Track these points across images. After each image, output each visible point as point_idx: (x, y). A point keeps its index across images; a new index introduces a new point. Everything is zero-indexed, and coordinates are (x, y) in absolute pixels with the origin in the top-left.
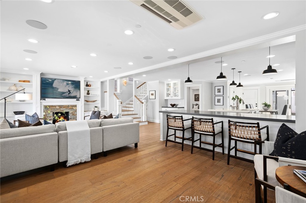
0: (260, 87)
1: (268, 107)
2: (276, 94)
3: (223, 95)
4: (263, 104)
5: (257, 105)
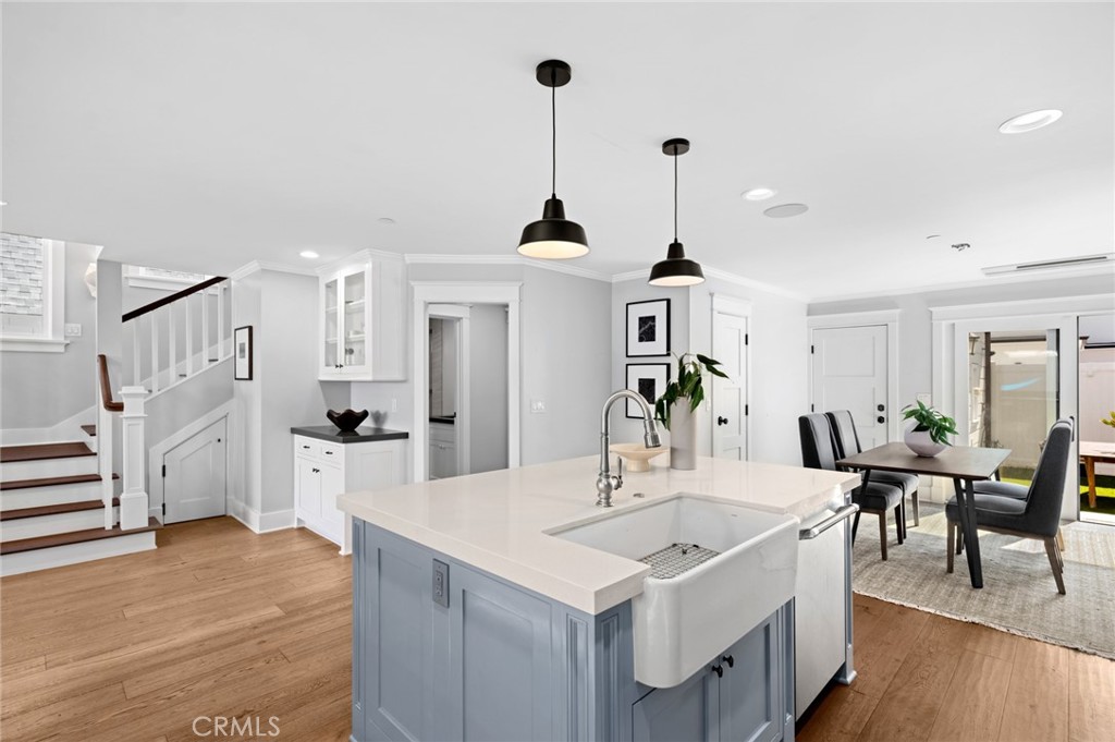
0: (898, 311)
1: (934, 439)
2: (989, 354)
3: (668, 355)
4: (909, 415)
5: (883, 414)
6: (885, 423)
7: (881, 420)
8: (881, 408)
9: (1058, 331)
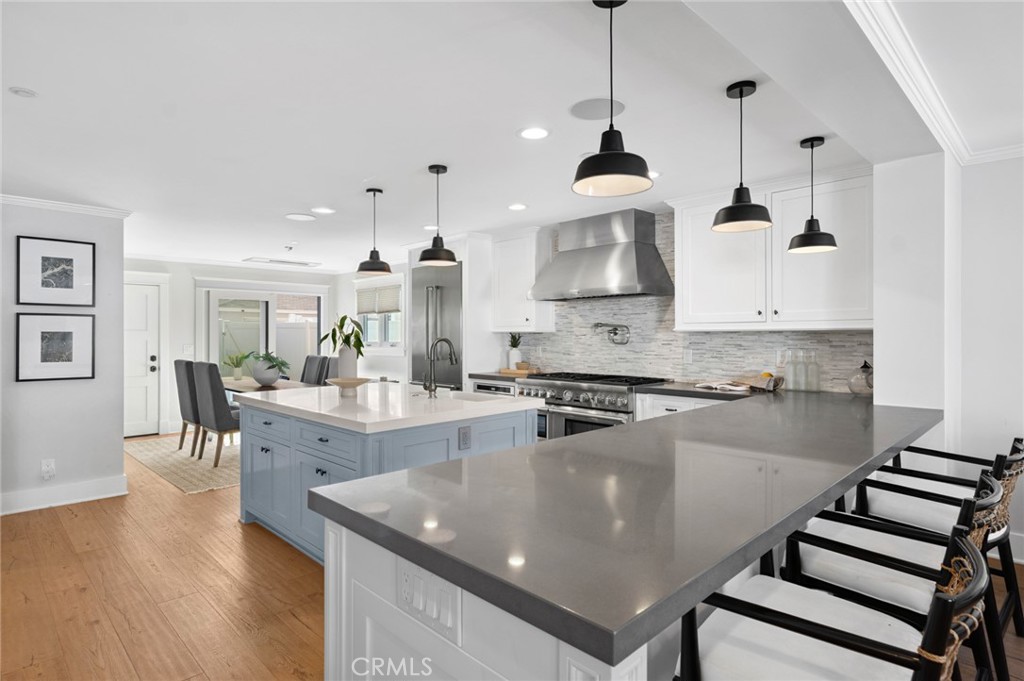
3: (93, 303)
5: (155, 364)
6: (156, 372)
7: (153, 369)
8: (153, 358)
9: (267, 303)
